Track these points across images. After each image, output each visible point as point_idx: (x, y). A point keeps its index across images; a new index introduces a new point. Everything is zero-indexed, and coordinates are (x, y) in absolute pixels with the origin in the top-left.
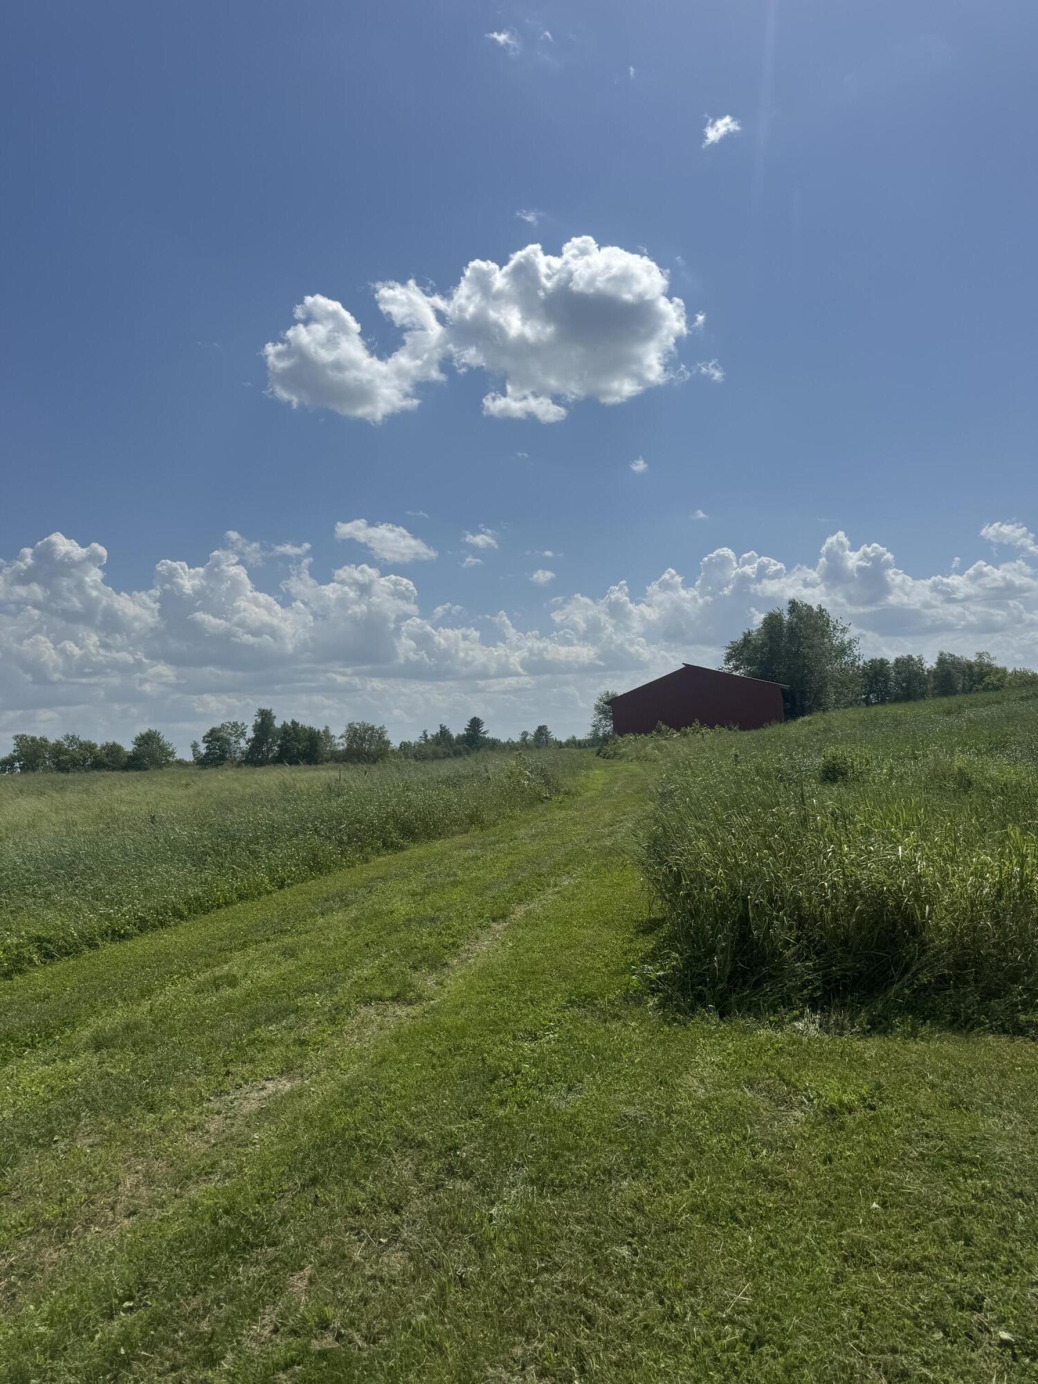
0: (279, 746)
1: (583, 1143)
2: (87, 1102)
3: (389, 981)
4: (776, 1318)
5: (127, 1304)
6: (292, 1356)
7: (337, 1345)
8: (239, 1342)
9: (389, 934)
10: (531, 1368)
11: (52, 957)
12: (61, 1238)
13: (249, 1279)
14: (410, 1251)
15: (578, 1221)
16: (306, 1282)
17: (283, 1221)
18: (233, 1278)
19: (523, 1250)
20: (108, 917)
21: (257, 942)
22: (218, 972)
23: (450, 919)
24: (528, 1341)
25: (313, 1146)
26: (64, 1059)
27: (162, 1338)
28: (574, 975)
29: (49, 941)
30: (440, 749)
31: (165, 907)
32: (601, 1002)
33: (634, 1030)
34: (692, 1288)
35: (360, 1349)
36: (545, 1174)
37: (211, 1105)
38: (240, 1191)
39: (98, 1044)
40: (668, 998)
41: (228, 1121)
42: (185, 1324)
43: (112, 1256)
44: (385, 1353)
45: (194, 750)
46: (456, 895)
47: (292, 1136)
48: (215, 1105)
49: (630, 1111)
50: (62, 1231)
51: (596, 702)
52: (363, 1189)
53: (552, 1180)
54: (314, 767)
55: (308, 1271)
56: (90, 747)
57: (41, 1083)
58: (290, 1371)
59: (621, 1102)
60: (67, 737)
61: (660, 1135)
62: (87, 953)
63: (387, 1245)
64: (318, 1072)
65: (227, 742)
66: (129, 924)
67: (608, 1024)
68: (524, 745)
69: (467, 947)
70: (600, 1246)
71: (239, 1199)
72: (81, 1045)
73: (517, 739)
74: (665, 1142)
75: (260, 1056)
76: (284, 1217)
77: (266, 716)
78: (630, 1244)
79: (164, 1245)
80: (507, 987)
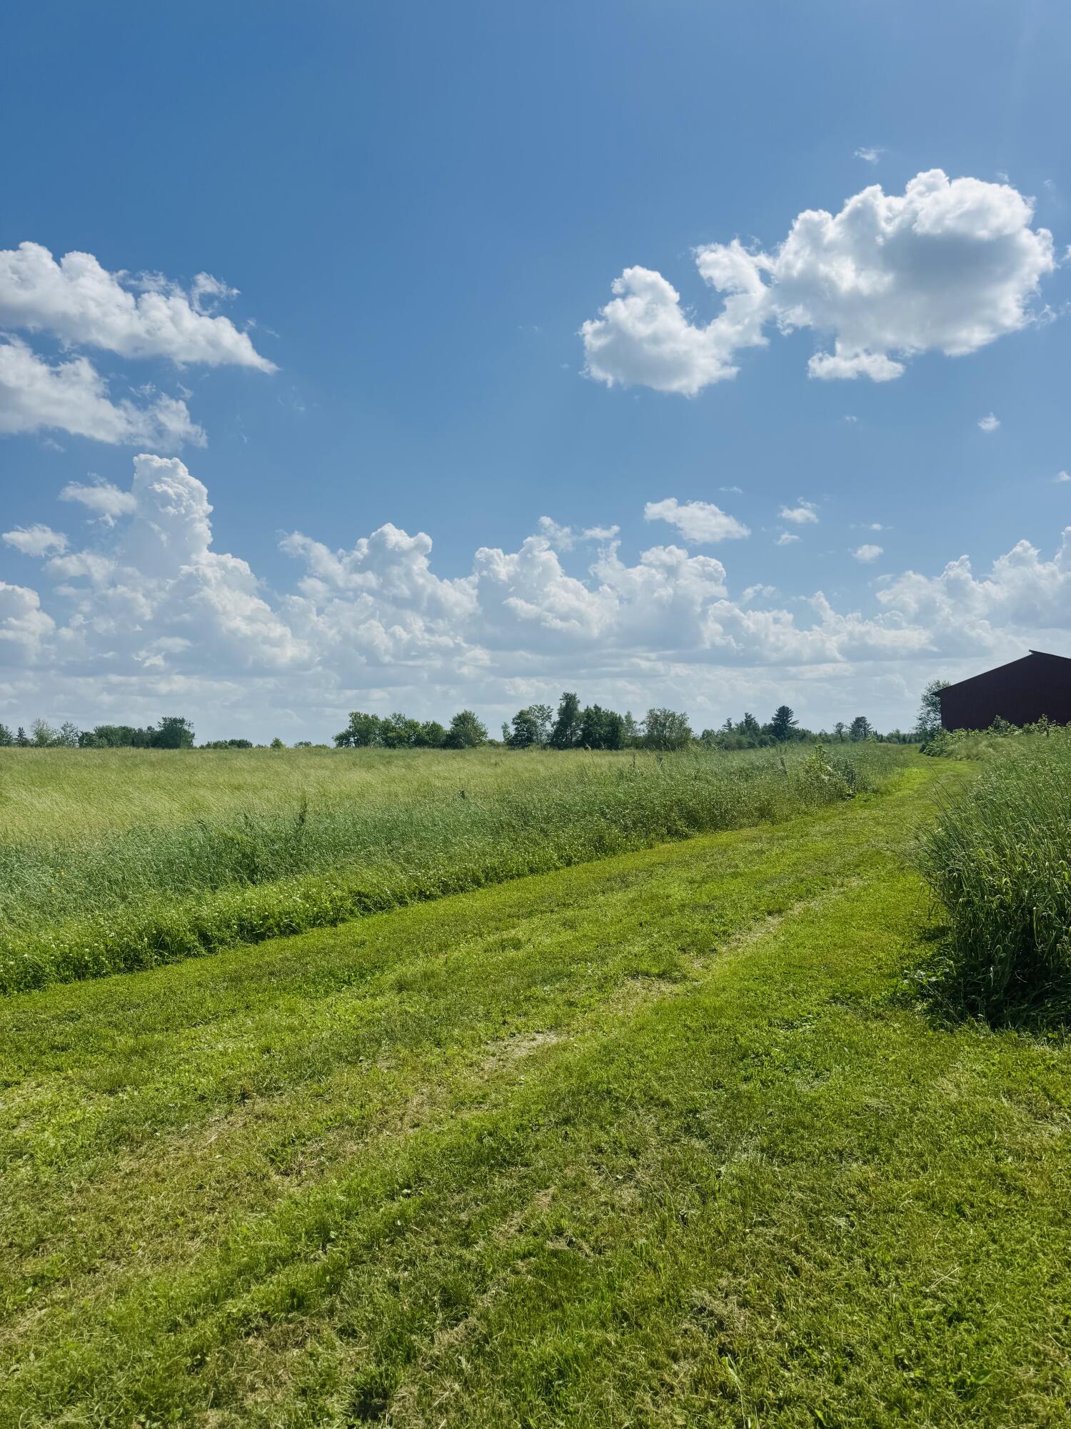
0: (583, 730)
1: (818, 1124)
2: (387, 1032)
3: (657, 959)
4: (979, 1300)
5: (405, 1191)
6: (529, 1250)
7: (567, 1248)
8: (489, 1233)
9: (663, 917)
10: (734, 1298)
11: (370, 910)
12: (361, 1135)
13: (502, 1187)
14: (641, 1188)
15: (800, 1189)
16: (549, 1198)
17: (537, 1148)
18: (490, 1186)
19: (744, 1205)
20: (416, 879)
21: (542, 912)
22: (505, 935)
23: (724, 908)
24: (735, 1276)
25: (569, 1092)
26: (372, 996)
27: (430, 1220)
28: (844, 973)
29: (367, 897)
30: (745, 739)
31: (466, 874)
32: (864, 1002)
33: (895, 1031)
34: (901, 1263)
35: (586, 1255)
36: (777, 1145)
37: (488, 1048)
38: (503, 1119)
39: (401, 986)
40: (937, 1004)
41: (501, 1063)
42: (448, 1213)
43: (397, 1155)
44: (607, 1262)
45: (504, 732)
46: (734, 885)
47: (551, 1082)
48: (491, 1048)
49: (873, 1102)
50: (361, 1130)
51: (925, 692)
52: (608, 1133)
53: (782, 1152)
54: (614, 752)
55: (552, 1190)
56: (412, 725)
57: (353, 1013)
58: (527, 1261)
59: (866, 1094)
60: (395, 715)
61: (900, 1128)
62: (398, 909)
63: (624, 1181)
64: (583, 1031)
65: (534, 724)
66: (434, 886)
67: (869, 1023)
68: (839, 738)
69: (738, 936)
70: (818, 1213)
71: (502, 1125)
72: (387, 986)
73: (831, 730)
74: (903, 1135)
75: (534, 1011)
76: (537, 1146)
77: (570, 701)
78: (848, 1216)
79: (438, 1151)
80: (771, 978)
